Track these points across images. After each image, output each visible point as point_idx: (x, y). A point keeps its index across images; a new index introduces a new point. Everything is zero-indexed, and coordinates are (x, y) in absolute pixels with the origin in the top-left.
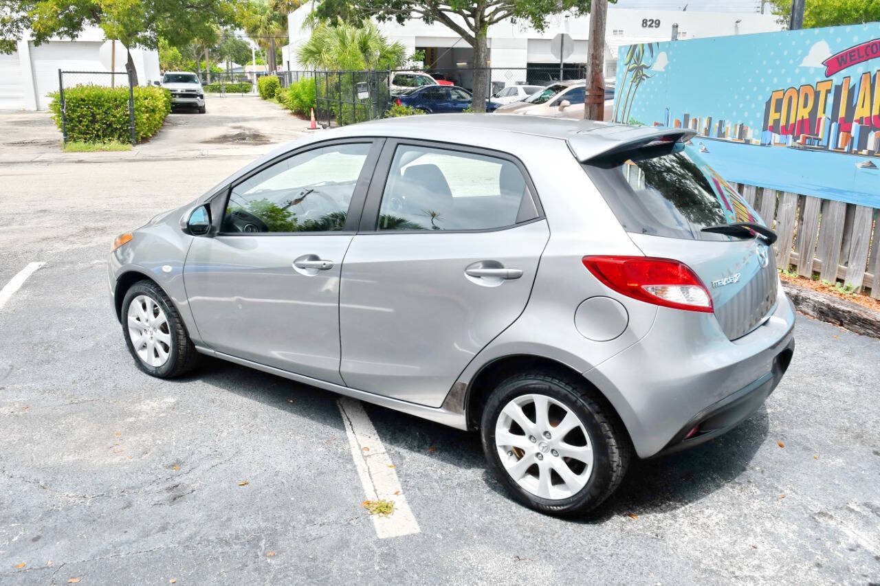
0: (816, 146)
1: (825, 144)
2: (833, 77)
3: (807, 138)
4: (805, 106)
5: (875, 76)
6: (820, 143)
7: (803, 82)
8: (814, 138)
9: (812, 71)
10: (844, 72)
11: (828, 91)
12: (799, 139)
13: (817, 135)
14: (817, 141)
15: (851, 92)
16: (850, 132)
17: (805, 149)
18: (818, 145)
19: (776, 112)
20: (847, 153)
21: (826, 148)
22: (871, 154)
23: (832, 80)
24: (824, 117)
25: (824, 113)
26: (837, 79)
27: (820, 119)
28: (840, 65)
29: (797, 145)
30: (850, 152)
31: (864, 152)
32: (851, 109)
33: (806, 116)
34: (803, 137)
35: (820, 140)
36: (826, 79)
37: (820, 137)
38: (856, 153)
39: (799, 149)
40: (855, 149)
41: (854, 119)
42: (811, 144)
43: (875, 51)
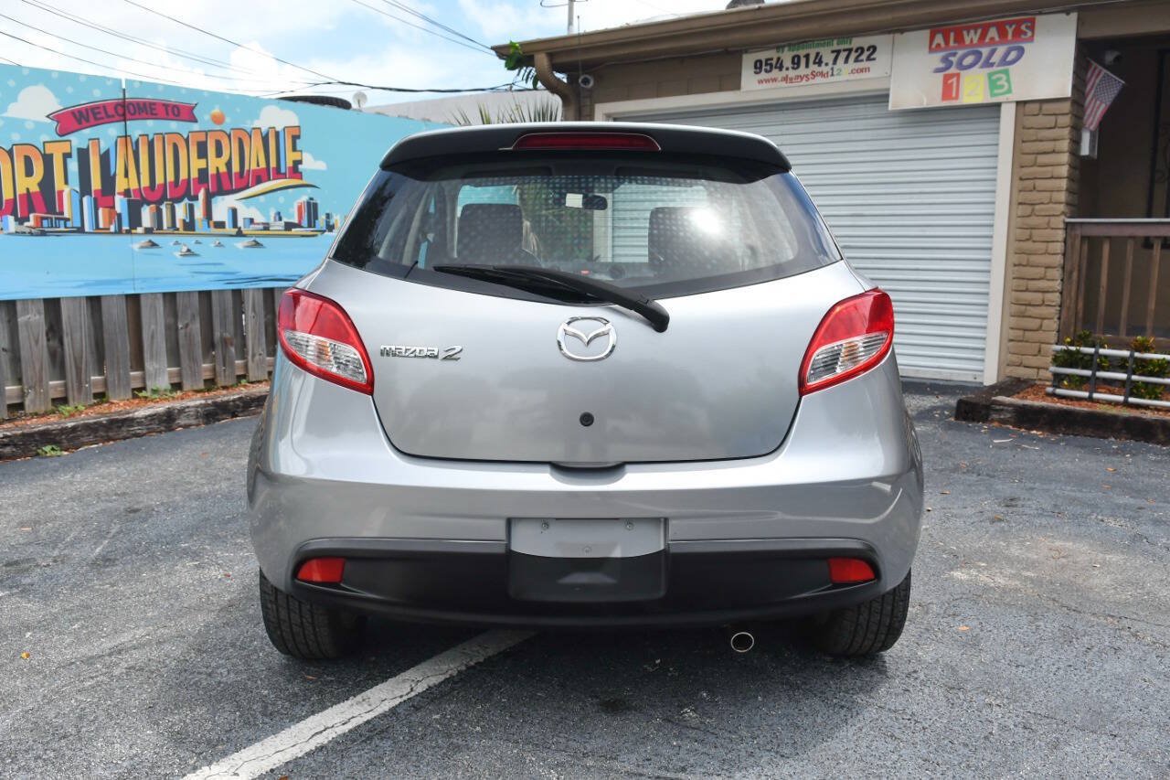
0: (62, 229)
1: (79, 225)
2: (72, 137)
3: (43, 218)
4: (29, 172)
5: (137, 142)
6: (69, 224)
7: (16, 138)
8: (56, 219)
9: (30, 126)
10: (88, 132)
11: (67, 156)
12: (28, 220)
13: (62, 213)
14: (62, 222)
15: (105, 159)
16: (113, 207)
17: (43, 234)
18: (66, 227)
20: (115, 233)
21: (81, 230)
22: (148, 231)
23: (70, 141)
24: (67, 190)
25: (66, 182)
26: (78, 140)
27: (61, 193)
28: (80, 123)
29: (28, 230)
30: (119, 231)
31: (140, 230)
32: (108, 180)
33: (35, 188)
34: (36, 218)
35: (68, 220)
36: (58, 138)
37: (66, 215)
38: (128, 232)
39: (31, 234)
40: (125, 227)
41: (117, 190)
42: (52, 227)
43: (132, 112)
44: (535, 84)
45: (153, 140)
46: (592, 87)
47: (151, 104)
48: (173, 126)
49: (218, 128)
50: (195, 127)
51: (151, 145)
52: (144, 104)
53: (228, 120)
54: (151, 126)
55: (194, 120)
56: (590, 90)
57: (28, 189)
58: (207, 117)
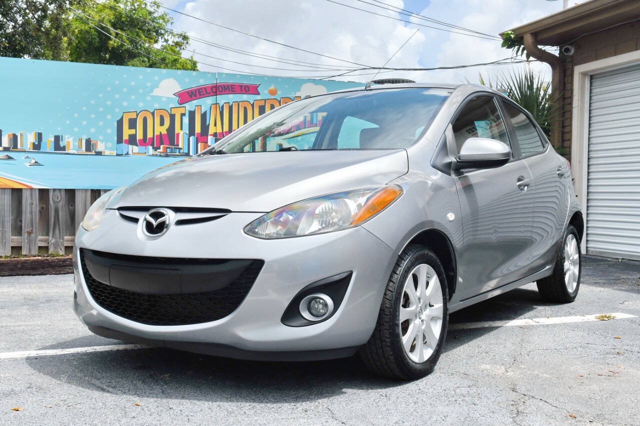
0: (177, 154)
1: (187, 152)
2: (186, 105)
3: (167, 148)
4: (162, 124)
5: (223, 106)
6: (181, 151)
7: (157, 106)
8: (175, 148)
9: (164, 100)
10: (195, 102)
11: (183, 115)
12: (160, 148)
13: (178, 145)
14: (178, 150)
15: (204, 117)
16: (207, 143)
17: (167, 156)
18: (179, 153)
19: (130, 128)
21: (188, 154)
23: (185, 107)
24: (181, 133)
25: (181, 129)
26: (190, 106)
27: (178, 135)
28: (191, 97)
29: (159, 154)
32: (205, 128)
33: (164, 132)
34: (164, 148)
35: (181, 149)
36: (179, 106)
37: (180, 146)
39: (160, 156)
41: (210, 133)
42: (172, 152)
43: (221, 90)
44: (528, 57)
45: (232, 105)
46: (574, 53)
47: (232, 86)
48: (245, 97)
49: (273, 97)
50: (258, 97)
51: (231, 108)
52: (228, 86)
53: (279, 92)
54: (231, 98)
55: (258, 94)
56: (572, 57)
57: (161, 133)
58: (266, 92)
